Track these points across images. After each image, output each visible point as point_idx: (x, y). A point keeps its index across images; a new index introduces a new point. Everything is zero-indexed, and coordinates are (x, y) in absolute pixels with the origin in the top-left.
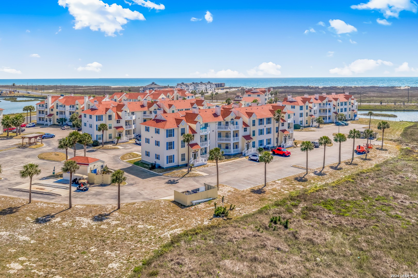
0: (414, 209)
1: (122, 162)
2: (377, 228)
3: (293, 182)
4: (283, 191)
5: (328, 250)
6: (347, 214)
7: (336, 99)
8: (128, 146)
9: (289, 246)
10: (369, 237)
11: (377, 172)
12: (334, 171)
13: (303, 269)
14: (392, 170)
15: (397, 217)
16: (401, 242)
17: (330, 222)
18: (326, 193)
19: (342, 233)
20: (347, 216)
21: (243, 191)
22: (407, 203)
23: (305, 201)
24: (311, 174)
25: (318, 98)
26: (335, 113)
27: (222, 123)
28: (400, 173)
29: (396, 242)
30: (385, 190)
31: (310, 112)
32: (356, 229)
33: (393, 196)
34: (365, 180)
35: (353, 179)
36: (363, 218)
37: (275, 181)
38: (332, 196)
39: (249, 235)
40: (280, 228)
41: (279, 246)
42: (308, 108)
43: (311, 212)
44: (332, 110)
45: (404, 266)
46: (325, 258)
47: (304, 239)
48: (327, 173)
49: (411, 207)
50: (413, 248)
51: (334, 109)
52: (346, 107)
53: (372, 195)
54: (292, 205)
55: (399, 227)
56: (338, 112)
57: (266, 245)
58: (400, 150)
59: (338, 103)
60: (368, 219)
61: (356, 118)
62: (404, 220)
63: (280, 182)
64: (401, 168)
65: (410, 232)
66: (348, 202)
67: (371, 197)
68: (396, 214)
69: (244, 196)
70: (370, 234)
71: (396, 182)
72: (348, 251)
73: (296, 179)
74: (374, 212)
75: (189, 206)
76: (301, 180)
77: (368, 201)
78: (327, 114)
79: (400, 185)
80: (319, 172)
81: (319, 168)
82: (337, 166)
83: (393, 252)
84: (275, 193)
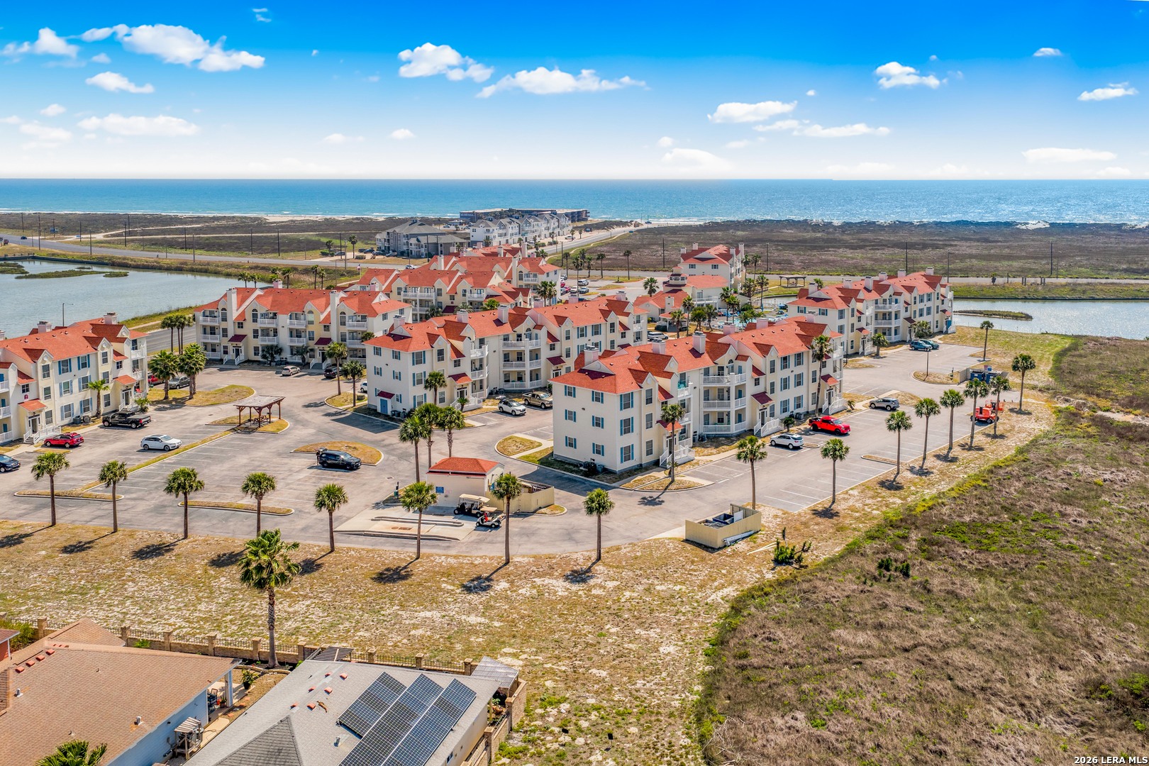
0: (1096, 533)
1: (508, 459)
2: (1046, 568)
3: (879, 491)
4: (869, 510)
5: (982, 604)
6: (994, 548)
7: (910, 289)
8: (490, 421)
9: (922, 602)
10: (1037, 582)
11: (1023, 465)
12: (946, 464)
13: (956, 634)
14: (1049, 460)
15: (1072, 548)
16: (1084, 587)
17: (970, 563)
18: (945, 510)
19: (992, 579)
20: (994, 551)
21: (799, 514)
22: (1084, 523)
23: (917, 527)
24: (905, 473)
25: (871, 286)
26: (909, 319)
27: (711, 371)
28: (1064, 464)
29: (1077, 588)
30: (1044, 501)
31: (859, 321)
32: (1012, 572)
33: (1060, 512)
34: (1006, 482)
35: (984, 481)
36: (1020, 553)
37: (847, 493)
38: (959, 516)
39: (854, 591)
40: (897, 577)
41: (908, 605)
42: (856, 313)
43: (935, 548)
44: (903, 315)
45: (1094, 620)
46: (981, 616)
47: (940, 591)
48: (934, 471)
49: (1091, 529)
50: (1103, 594)
51: (906, 311)
52: (929, 304)
53: (1024, 511)
54: (898, 537)
55: (1077, 564)
56: (915, 317)
57: (887, 605)
58: (1054, 412)
59: (915, 298)
60: (1029, 554)
61: (951, 329)
62: (1083, 552)
63: (855, 492)
64: (1064, 454)
65: (1094, 572)
66: (989, 526)
67: (1023, 514)
68: (1070, 543)
69: (805, 524)
70: (1036, 578)
71: (1059, 484)
72: (1011, 604)
73: (882, 484)
74: (1034, 541)
75: (720, 549)
76: (891, 485)
77: (1021, 522)
78: (891, 324)
79: (1067, 489)
80: (918, 468)
81: (916, 460)
82: (948, 455)
83: (1075, 602)
84: (857, 514)
